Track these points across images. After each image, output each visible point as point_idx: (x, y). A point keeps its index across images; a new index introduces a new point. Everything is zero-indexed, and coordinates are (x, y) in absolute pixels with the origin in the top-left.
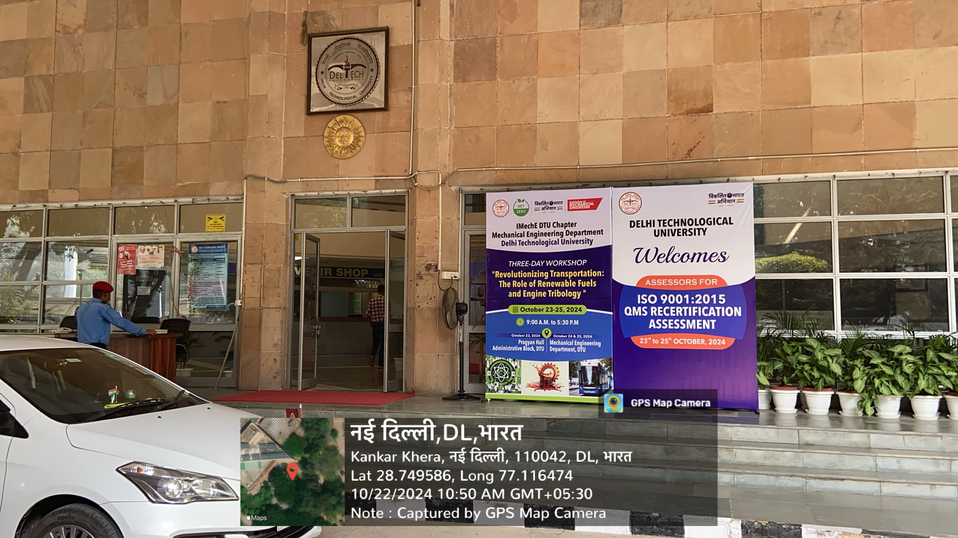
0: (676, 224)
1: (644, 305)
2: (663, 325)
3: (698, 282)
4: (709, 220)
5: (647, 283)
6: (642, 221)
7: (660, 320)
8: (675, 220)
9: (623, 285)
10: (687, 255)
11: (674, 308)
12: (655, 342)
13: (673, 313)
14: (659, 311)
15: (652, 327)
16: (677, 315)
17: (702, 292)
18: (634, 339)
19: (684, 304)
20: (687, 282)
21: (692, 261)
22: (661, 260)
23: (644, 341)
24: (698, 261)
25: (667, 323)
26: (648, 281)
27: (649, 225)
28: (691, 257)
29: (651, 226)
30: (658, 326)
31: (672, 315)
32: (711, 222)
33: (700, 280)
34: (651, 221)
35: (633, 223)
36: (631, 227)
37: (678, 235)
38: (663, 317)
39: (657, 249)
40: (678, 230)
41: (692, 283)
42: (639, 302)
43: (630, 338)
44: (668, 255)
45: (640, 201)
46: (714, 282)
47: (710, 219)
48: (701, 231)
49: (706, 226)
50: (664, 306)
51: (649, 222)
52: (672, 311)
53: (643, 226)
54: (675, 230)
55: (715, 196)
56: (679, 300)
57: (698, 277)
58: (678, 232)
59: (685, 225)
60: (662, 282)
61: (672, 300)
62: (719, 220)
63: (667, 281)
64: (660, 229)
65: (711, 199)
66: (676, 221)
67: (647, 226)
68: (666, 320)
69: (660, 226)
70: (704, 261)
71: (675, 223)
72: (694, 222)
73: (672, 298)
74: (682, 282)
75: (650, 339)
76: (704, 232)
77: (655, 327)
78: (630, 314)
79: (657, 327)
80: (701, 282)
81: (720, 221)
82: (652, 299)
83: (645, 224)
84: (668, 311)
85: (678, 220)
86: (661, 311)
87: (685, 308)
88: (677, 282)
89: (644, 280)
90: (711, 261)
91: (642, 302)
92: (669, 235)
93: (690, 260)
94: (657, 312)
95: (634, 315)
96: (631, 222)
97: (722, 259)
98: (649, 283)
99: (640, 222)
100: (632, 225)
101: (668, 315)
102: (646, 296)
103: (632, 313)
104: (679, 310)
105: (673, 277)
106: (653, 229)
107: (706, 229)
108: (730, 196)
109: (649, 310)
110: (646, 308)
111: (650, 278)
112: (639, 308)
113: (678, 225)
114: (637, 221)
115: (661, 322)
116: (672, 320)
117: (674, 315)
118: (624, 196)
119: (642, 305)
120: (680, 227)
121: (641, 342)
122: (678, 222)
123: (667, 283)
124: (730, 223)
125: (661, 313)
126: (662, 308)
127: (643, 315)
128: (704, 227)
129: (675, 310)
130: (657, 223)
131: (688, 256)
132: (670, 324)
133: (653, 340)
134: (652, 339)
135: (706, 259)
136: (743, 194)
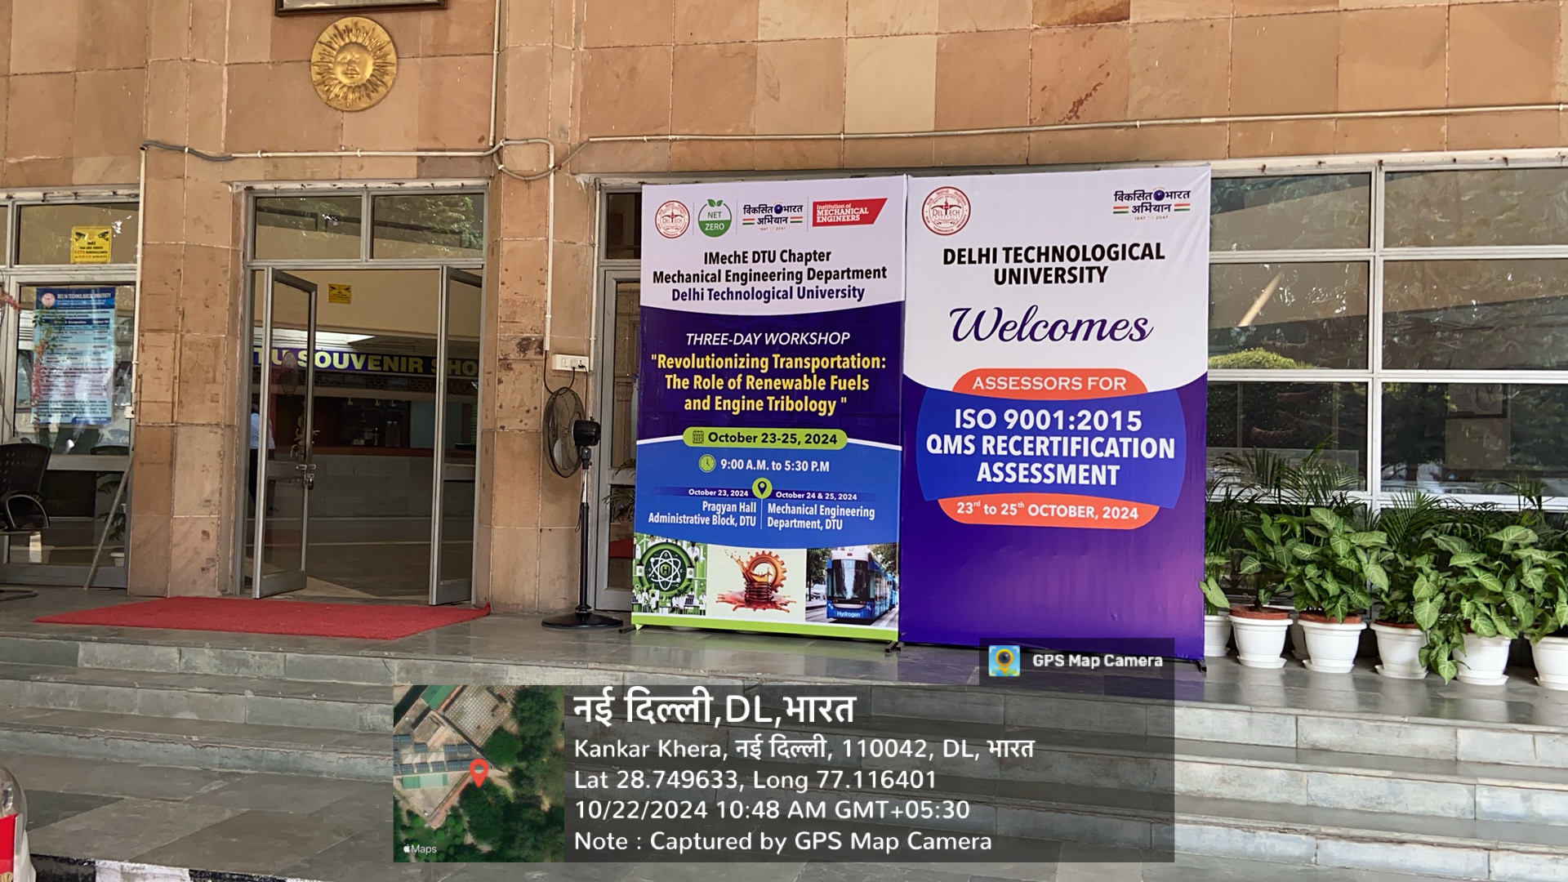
0: (1043, 257)
1: (969, 432)
2: (1007, 475)
3: (1085, 383)
4: (1114, 249)
5: (976, 385)
6: (970, 250)
7: (1001, 465)
8: (1039, 248)
9: (926, 388)
10: (1064, 323)
11: (1032, 438)
12: (990, 510)
13: (1030, 449)
14: (1000, 445)
15: (984, 480)
16: (1038, 453)
17: (1093, 405)
18: (944, 503)
19: (1052, 431)
20: (1062, 383)
21: (1073, 338)
22: (1006, 335)
23: (966, 508)
24: (1086, 338)
25: (1016, 470)
26: (979, 379)
27: (984, 259)
28: (1071, 329)
29: (988, 262)
30: (997, 476)
31: (1027, 453)
32: (1117, 253)
33: (1090, 379)
34: (988, 250)
35: (949, 254)
36: (946, 262)
37: (1046, 281)
38: (1008, 458)
39: (1000, 311)
40: (1047, 270)
41: (1070, 385)
42: (958, 426)
43: (937, 501)
44: (1024, 324)
45: (967, 207)
46: (1119, 384)
47: (1116, 246)
48: (1095, 272)
49: (1106, 261)
50: (1010, 434)
51: (984, 252)
52: (1027, 446)
53: (971, 262)
54: (1040, 270)
55: (1129, 197)
56: (1043, 422)
57: (1084, 373)
58: (1046, 276)
59: (1061, 259)
60: (1008, 382)
61: (1027, 422)
62: (1135, 248)
63: (1019, 381)
64: (1008, 267)
65: (1119, 203)
66: (1043, 250)
67: (980, 262)
68: (1014, 465)
69: (1007, 261)
70: (1100, 337)
71: (1040, 254)
72: (1080, 252)
73: (1027, 416)
74: (1050, 383)
75: (978, 504)
76: (1102, 275)
77: (989, 480)
78: (938, 451)
79: (995, 480)
80: (1090, 383)
81: (1137, 252)
82: (986, 419)
83: (975, 257)
84: (1019, 445)
85: (1047, 248)
86: (1005, 445)
87: (1056, 440)
88: (1039, 384)
89: (969, 377)
90: (1113, 338)
91: (965, 426)
92: (1025, 282)
93: (1069, 336)
94: (995, 447)
95: (946, 452)
96: (946, 251)
97: (1137, 335)
98: (981, 385)
99: (966, 253)
100: (949, 259)
101: (1019, 453)
102: (973, 411)
103: (942, 448)
104: (1042, 442)
105: (1032, 373)
106: (992, 267)
107: (1106, 268)
108: (1159, 196)
109: (978, 443)
110: (972, 437)
111: (984, 373)
112: (958, 438)
113: (1047, 260)
114: (960, 251)
115: (1002, 469)
116: (1027, 465)
117: (1032, 453)
118: (934, 196)
119: (964, 432)
120: (1050, 264)
121: (960, 511)
122: (1046, 254)
123: (1019, 384)
124: (1159, 257)
125: (1003, 449)
126: (1005, 438)
127: (966, 452)
128: (1101, 264)
129: (1034, 442)
130: (1001, 255)
131: (1066, 328)
132: (1022, 473)
133: (986, 507)
134: (982, 505)
135: (1104, 335)
136: (1189, 192)
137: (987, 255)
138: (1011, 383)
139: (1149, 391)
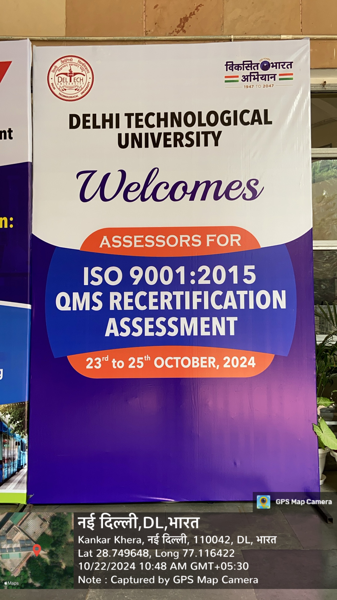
0: (162, 123)
1: (97, 289)
2: (133, 330)
3: (204, 240)
4: (226, 115)
5: (102, 243)
6: (94, 116)
7: (128, 320)
8: (159, 114)
9: (54, 247)
10: (183, 185)
11: (156, 293)
12: (118, 364)
13: (155, 304)
14: (127, 301)
15: (112, 334)
16: (163, 307)
17: (211, 261)
18: (74, 360)
19: (175, 286)
20: (183, 240)
21: (192, 199)
22: (131, 196)
23: (95, 363)
24: (204, 198)
25: (142, 324)
26: (105, 238)
27: (107, 124)
28: (190, 190)
29: (111, 127)
30: (124, 331)
31: (152, 307)
32: (229, 119)
33: (208, 236)
34: (111, 115)
35: (75, 119)
36: (71, 127)
37: (166, 145)
38: (135, 313)
39: (124, 173)
40: (166, 134)
41: (191, 242)
42: (86, 283)
43: (67, 357)
44: (146, 185)
45: (90, 75)
46: (235, 241)
47: (228, 112)
48: (210, 137)
49: (219, 127)
50: (136, 289)
51: (107, 117)
52: (152, 300)
53: (95, 126)
54: (160, 134)
55: (238, 67)
56: (166, 278)
57: (203, 231)
58: (166, 140)
59: (179, 125)
60: (133, 240)
61: (151, 278)
62: (245, 115)
63: (143, 240)
64: (130, 131)
65: (230, 73)
66: (162, 116)
67: (104, 127)
68: (140, 319)
69: (129, 126)
70: (216, 197)
71: (159, 120)
72: (197, 118)
73: (151, 273)
74: (172, 241)
75: (107, 359)
76: (216, 139)
77: (116, 334)
78: (67, 308)
79: (122, 334)
80: (208, 240)
81: (247, 118)
82: (113, 276)
83: (99, 122)
84: (144, 301)
85: (166, 114)
86: (131, 301)
87: (178, 294)
88: (162, 242)
89: (96, 236)
90: (228, 198)
91: (93, 283)
92: (147, 146)
93: (188, 197)
94: (122, 303)
95: (75, 309)
96: (71, 116)
97: (249, 194)
98: (108, 243)
99: (91, 118)
100: (75, 124)
101: (144, 308)
102: (100, 269)
103: (71, 305)
104: (166, 297)
105: (155, 231)
106: (115, 132)
107: (220, 133)
108: (266, 66)
109: (105, 299)
110: (100, 294)
111: (110, 232)
112: (86, 295)
113: (166, 126)
114: (85, 116)
115: (129, 324)
116: (152, 319)
117: (156, 308)
118: (59, 64)
119: (92, 289)
120: (169, 129)
121: (88, 367)
122: (165, 120)
123: (144, 242)
124: (267, 122)
125: (130, 304)
126: (131, 294)
127: (94, 308)
128: (216, 129)
129: (158, 297)
130: (123, 120)
131: (185, 189)
132: (148, 326)
133: (114, 361)
134: (110, 360)
135: (219, 195)
136: (291, 63)
137: (111, 121)
138: (136, 241)
139: (261, 247)
